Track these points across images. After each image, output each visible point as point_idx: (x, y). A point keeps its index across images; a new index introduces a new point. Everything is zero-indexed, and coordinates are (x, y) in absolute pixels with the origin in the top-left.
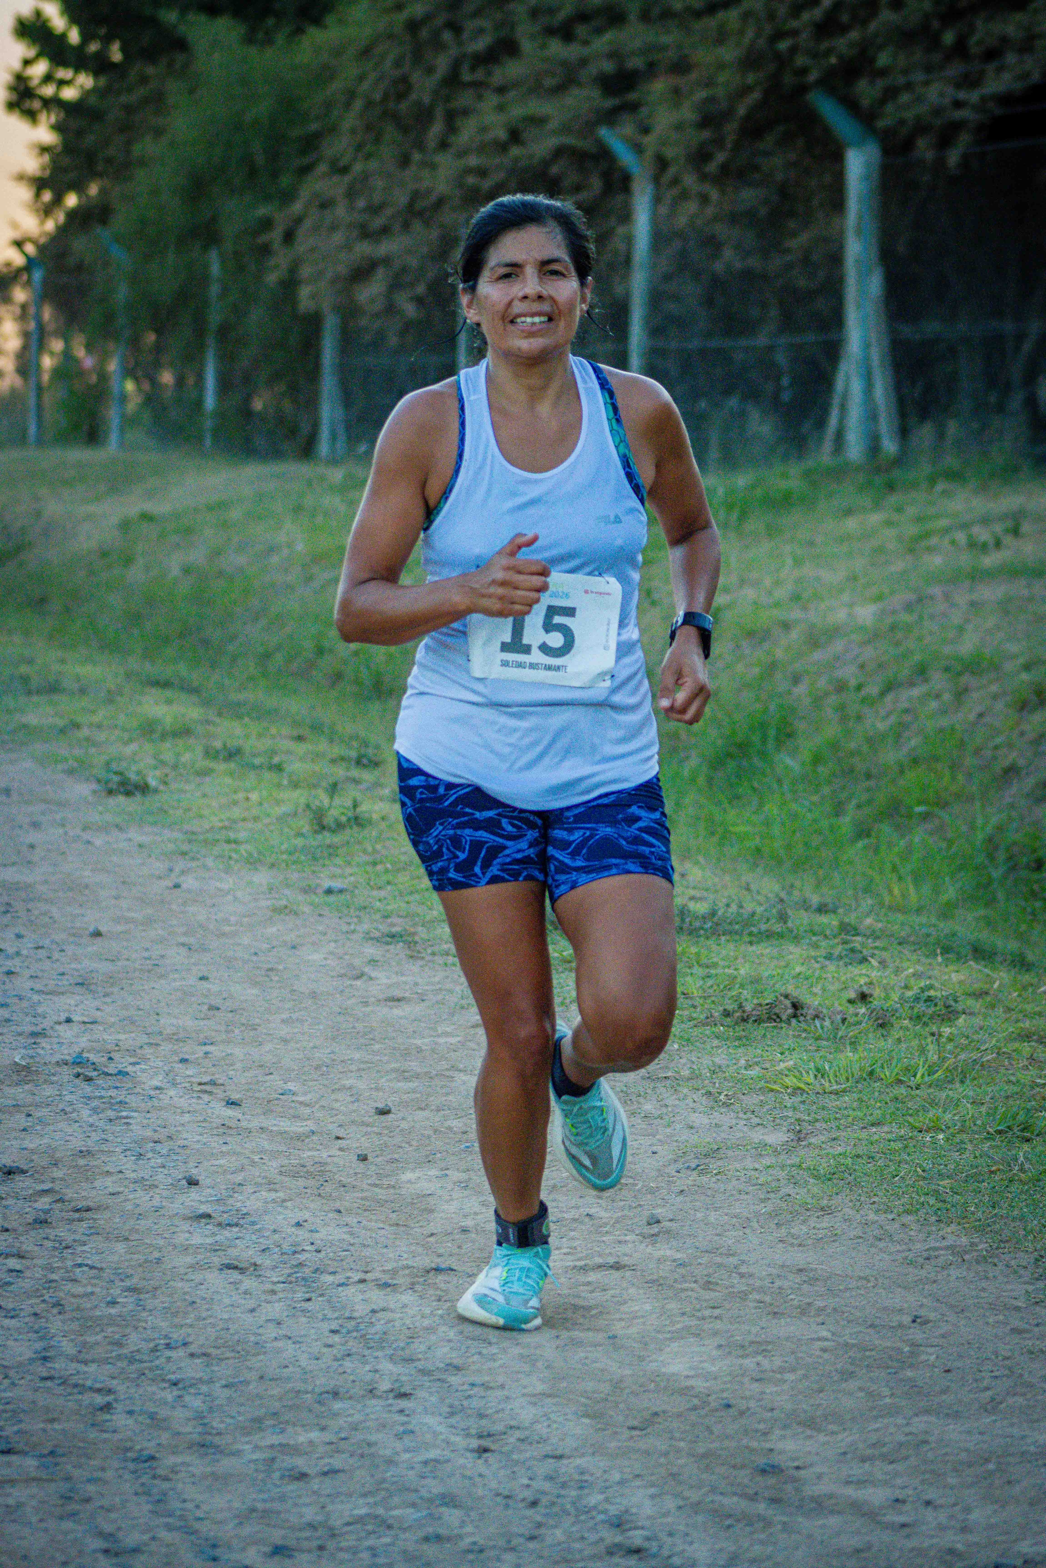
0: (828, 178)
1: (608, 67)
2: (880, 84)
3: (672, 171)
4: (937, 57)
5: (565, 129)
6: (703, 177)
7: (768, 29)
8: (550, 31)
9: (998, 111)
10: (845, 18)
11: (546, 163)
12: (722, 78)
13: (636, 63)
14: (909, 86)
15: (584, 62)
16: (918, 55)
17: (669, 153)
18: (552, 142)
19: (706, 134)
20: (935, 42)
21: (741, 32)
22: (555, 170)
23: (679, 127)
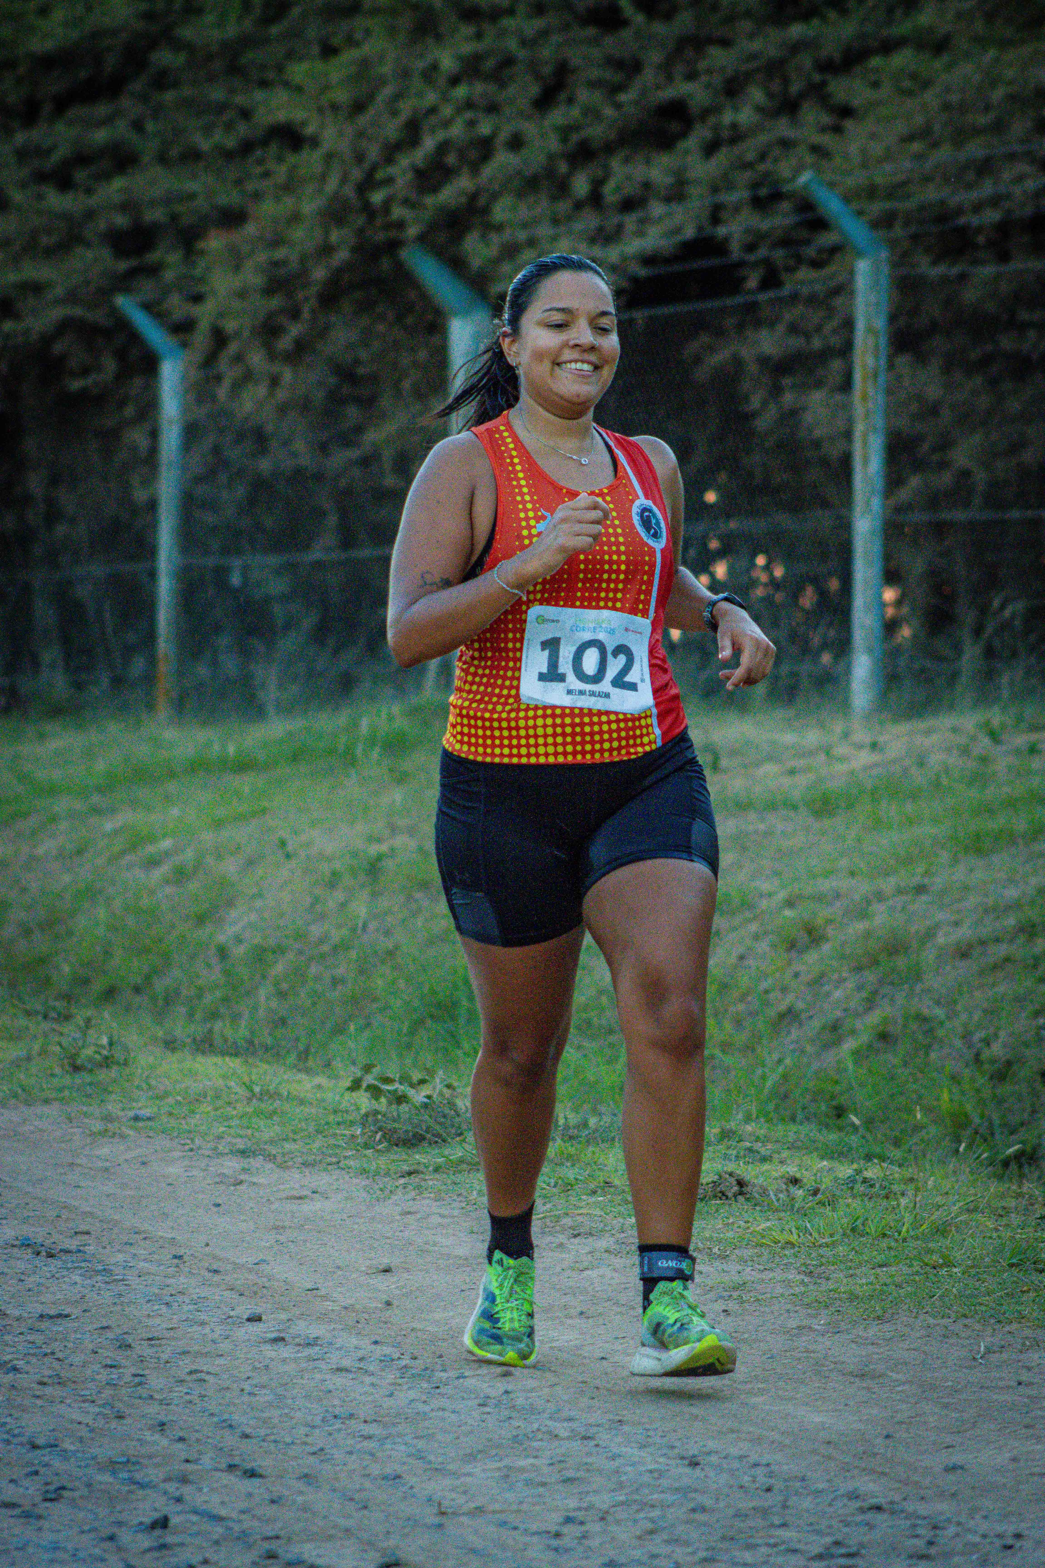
0: (422, 355)
1: (121, 221)
2: (496, 239)
3: (233, 348)
4: (564, 206)
5: (72, 297)
6: (272, 356)
7: (357, 174)
8: (41, 177)
9: (642, 272)
10: (451, 159)
11: (47, 340)
12: (298, 233)
13: (155, 215)
14: (532, 243)
15: (90, 214)
16: (542, 205)
17: (230, 326)
18: (57, 313)
19: (275, 302)
20: (562, 188)
21: (323, 178)
22: (58, 348)
23: (242, 294)
